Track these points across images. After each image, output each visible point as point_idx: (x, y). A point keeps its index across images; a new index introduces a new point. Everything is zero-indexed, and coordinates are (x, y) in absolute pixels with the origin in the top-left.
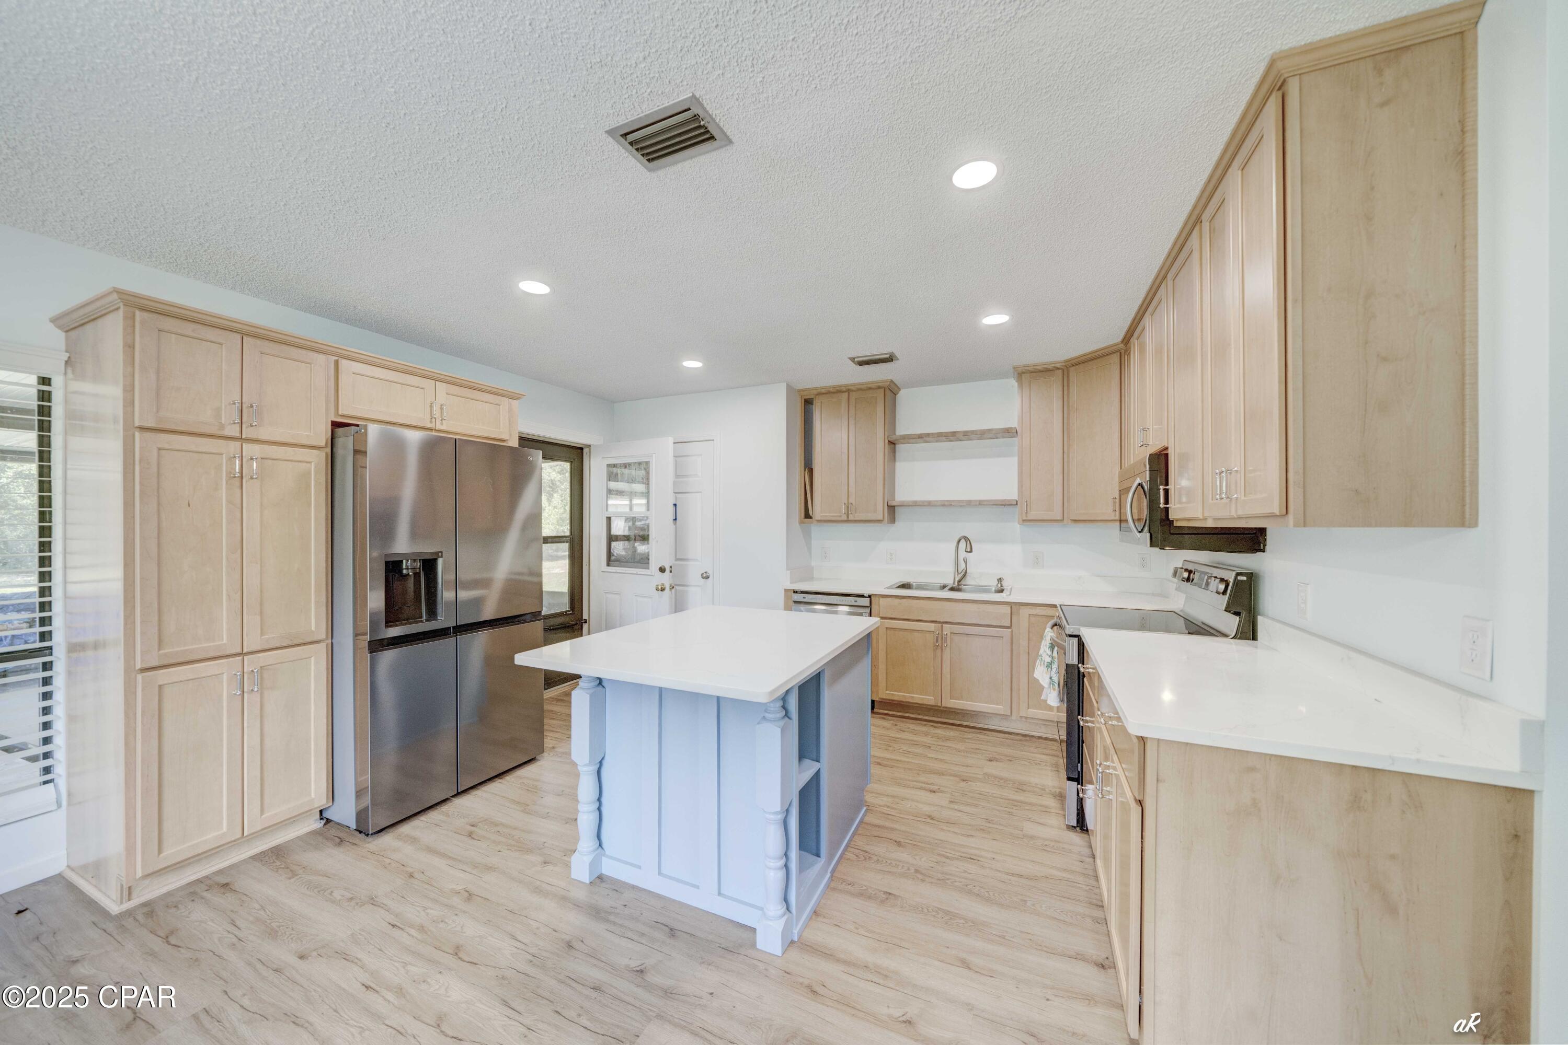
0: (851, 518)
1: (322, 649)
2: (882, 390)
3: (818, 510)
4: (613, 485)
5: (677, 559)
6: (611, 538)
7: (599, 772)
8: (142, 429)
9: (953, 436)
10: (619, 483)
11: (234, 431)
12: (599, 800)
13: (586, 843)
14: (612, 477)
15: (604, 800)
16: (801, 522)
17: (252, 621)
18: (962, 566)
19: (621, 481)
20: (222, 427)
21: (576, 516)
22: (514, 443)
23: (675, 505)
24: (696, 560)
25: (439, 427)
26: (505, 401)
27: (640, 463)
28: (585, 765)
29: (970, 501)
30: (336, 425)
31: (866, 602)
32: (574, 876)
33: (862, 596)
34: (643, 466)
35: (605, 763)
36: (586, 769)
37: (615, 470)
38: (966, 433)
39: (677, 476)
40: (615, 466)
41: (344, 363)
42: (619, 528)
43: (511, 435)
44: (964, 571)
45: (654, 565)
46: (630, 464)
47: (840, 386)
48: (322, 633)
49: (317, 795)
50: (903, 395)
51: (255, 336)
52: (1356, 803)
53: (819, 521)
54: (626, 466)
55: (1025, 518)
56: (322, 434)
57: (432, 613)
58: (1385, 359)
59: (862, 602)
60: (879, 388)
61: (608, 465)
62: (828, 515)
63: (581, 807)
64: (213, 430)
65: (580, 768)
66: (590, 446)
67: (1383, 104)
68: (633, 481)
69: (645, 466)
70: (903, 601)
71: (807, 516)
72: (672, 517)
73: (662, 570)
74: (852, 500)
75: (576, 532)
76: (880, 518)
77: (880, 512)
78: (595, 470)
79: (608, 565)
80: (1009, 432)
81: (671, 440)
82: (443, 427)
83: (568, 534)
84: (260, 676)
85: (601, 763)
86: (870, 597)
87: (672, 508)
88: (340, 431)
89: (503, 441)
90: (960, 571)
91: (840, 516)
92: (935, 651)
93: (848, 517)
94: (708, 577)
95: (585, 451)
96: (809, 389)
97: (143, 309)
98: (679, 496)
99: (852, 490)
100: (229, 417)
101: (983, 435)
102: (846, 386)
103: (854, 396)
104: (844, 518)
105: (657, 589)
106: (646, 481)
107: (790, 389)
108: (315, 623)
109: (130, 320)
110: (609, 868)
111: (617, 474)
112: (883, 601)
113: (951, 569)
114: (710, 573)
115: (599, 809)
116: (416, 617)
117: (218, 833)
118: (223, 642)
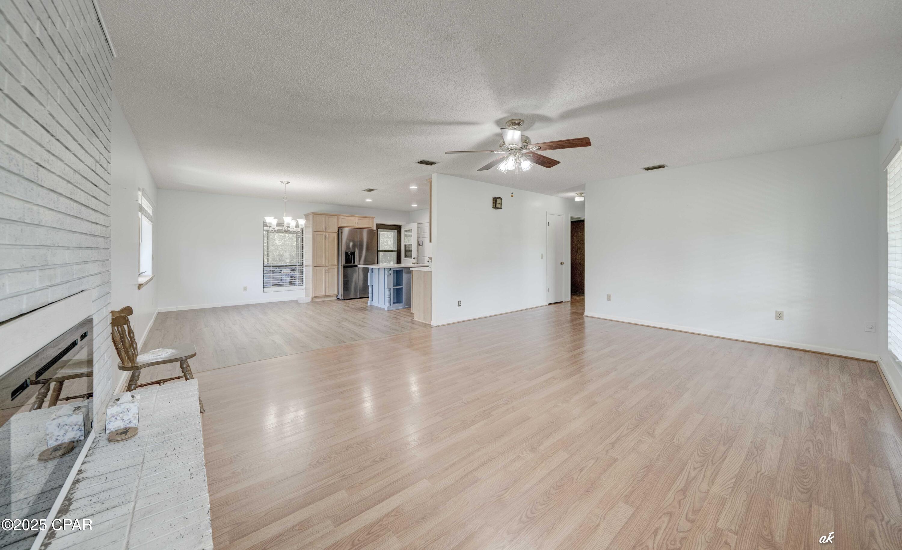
1: (336, 267)
5: (421, 256)
6: (406, 251)
7: (372, 287)
8: (314, 231)
11: (325, 231)
12: (372, 292)
13: (370, 299)
17: (327, 261)
20: (323, 230)
21: (399, 244)
22: (377, 228)
23: (420, 241)
25: (357, 226)
26: (373, 218)
27: (410, 230)
30: (339, 228)
32: (368, 304)
36: (370, 286)
41: (340, 217)
43: (372, 226)
46: (408, 230)
48: (337, 264)
49: (336, 292)
51: (327, 215)
56: (336, 230)
57: (354, 263)
63: (370, 293)
64: (322, 231)
72: (416, 244)
73: (414, 258)
75: (399, 248)
78: (405, 230)
79: (405, 258)
83: (396, 249)
84: (329, 270)
87: (416, 242)
88: (340, 229)
89: (370, 228)
95: (401, 226)
97: (315, 214)
100: (324, 229)
108: (335, 263)
109: (313, 216)
115: (372, 294)
116: (351, 263)
117: (323, 293)
118: (324, 264)
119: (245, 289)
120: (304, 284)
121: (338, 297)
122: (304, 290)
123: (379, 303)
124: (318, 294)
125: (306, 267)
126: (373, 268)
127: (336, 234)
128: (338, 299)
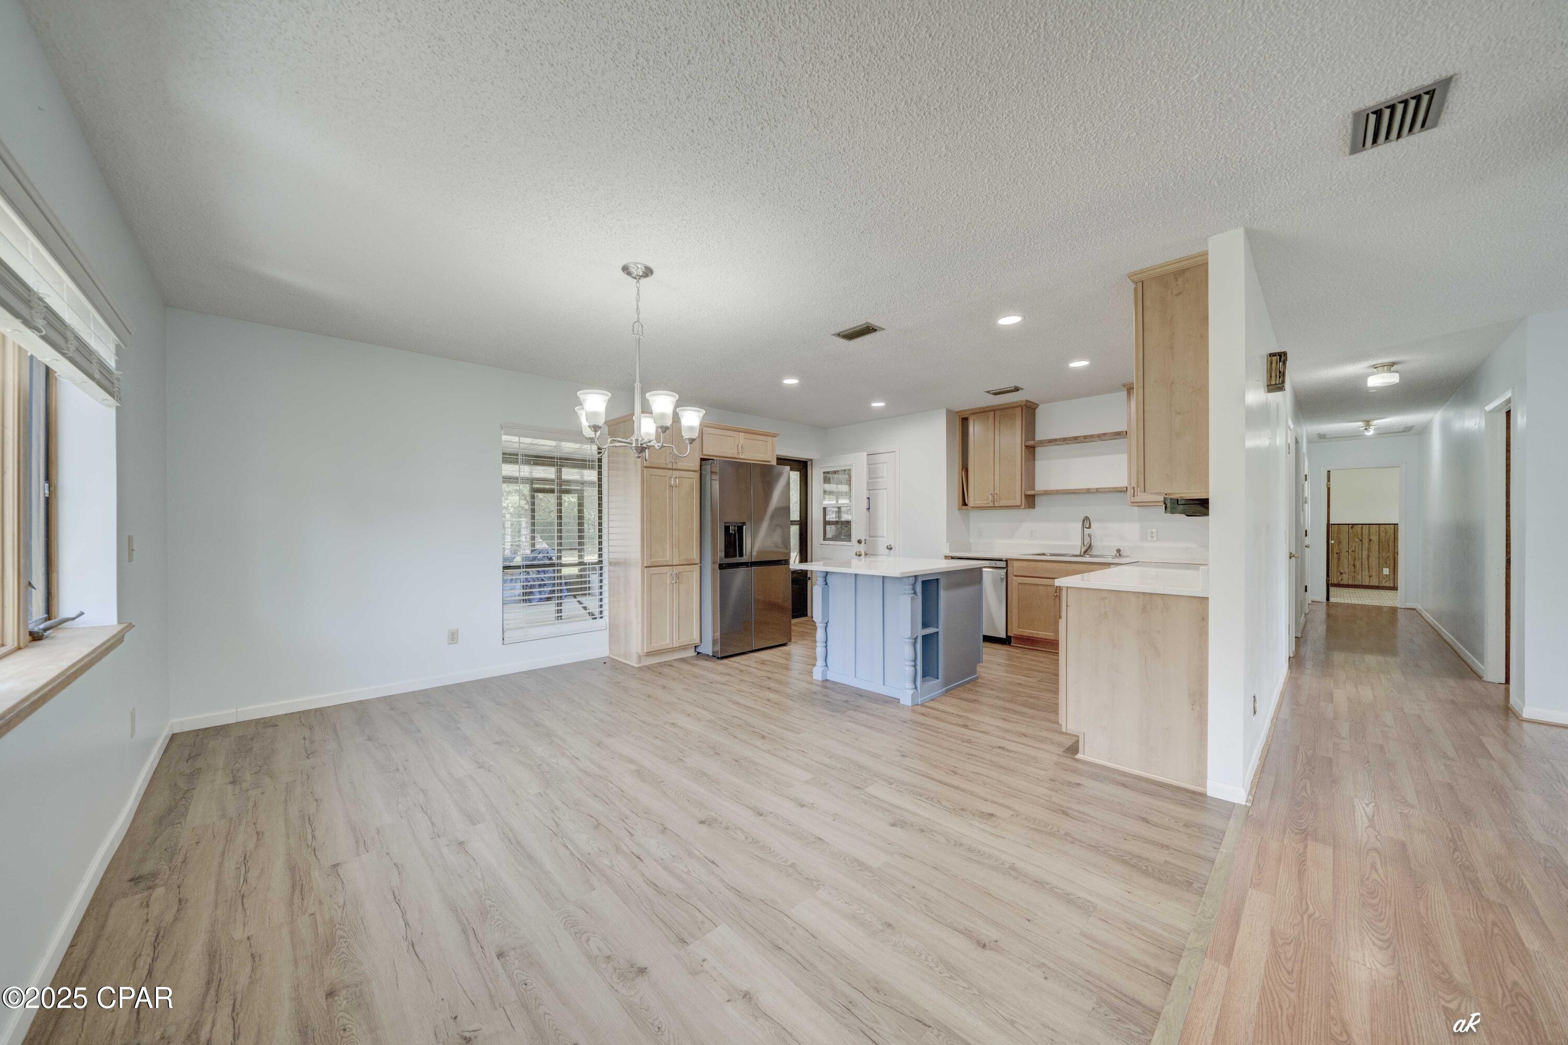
0: (996, 504)
1: (698, 567)
2: (1020, 408)
3: (971, 502)
4: (828, 487)
5: (870, 537)
6: (826, 523)
7: (826, 627)
8: (646, 467)
9: (1076, 439)
10: (831, 485)
11: (670, 466)
12: (826, 642)
13: (820, 663)
14: (827, 480)
15: (828, 643)
16: (959, 509)
17: (676, 550)
18: (1087, 540)
19: (833, 484)
20: (667, 464)
21: (804, 507)
22: (774, 463)
23: (869, 498)
24: (883, 537)
25: (741, 457)
26: (770, 439)
27: (845, 470)
28: (820, 623)
29: (1089, 489)
30: (702, 460)
31: (1003, 564)
32: (814, 678)
33: (1001, 560)
34: (846, 472)
35: (829, 624)
36: (820, 625)
37: (828, 475)
38: (1085, 437)
39: (870, 478)
40: (828, 473)
41: (705, 429)
42: (831, 517)
43: (772, 458)
44: (1089, 544)
45: (854, 538)
46: (838, 471)
47: (987, 407)
48: (698, 561)
49: (692, 638)
50: (1039, 412)
52: (1144, 610)
53: (972, 507)
54: (835, 472)
55: (1132, 501)
56: (696, 465)
57: (741, 555)
58: (1179, 413)
59: (999, 564)
60: (1017, 406)
61: (824, 473)
62: (979, 503)
63: (818, 644)
64: (664, 466)
65: (817, 624)
66: (812, 460)
67: (1179, 294)
68: (840, 483)
69: (848, 472)
70: (1031, 563)
71: (965, 504)
72: (865, 506)
73: (859, 542)
74: (997, 491)
75: (803, 515)
76: (1019, 504)
77: (1018, 499)
78: (816, 476)
79: (824, 538)
80: (1119, 435)
81: (865, 454)
82: (742, 457)
83: (799, 519)
84: (678, 576)
85: (827, 623)
86: (1006, 561)
87: (865, 501)
88: (704, 462)
89: (769, 462)
90: (1085, 544)
91: (988, 503)
92: (1055, 600)
93: (994, 504)
94: (891, 549)
95: (809, 463)
96: (965, 411)
98: (871, 492)
99: (997, 484)
100: (669, 460)
101: (1101, 437)
102: (993, 406)
103: (998, 413)
104: (991, 504)
105: (856, 555)
106: (849, 482)
107: (950, 413)
108: (695, 556)
110: (831, 676)
111: (829, 479)
112: (1016, 564)
113: (1079, 543)
114: (893, 546)
115: (826, 647)
116: (735, 556)
117: (666, 643)
118: (667, 559)
119: (453, 637)
120: (606, 613)
121: (698, 650)
122: (607, 632)
123: (855, 677)
124: (655, 646)
125: (612, 568)
126: (827, 573)
127: (696, 476)
128: (699, 653)
